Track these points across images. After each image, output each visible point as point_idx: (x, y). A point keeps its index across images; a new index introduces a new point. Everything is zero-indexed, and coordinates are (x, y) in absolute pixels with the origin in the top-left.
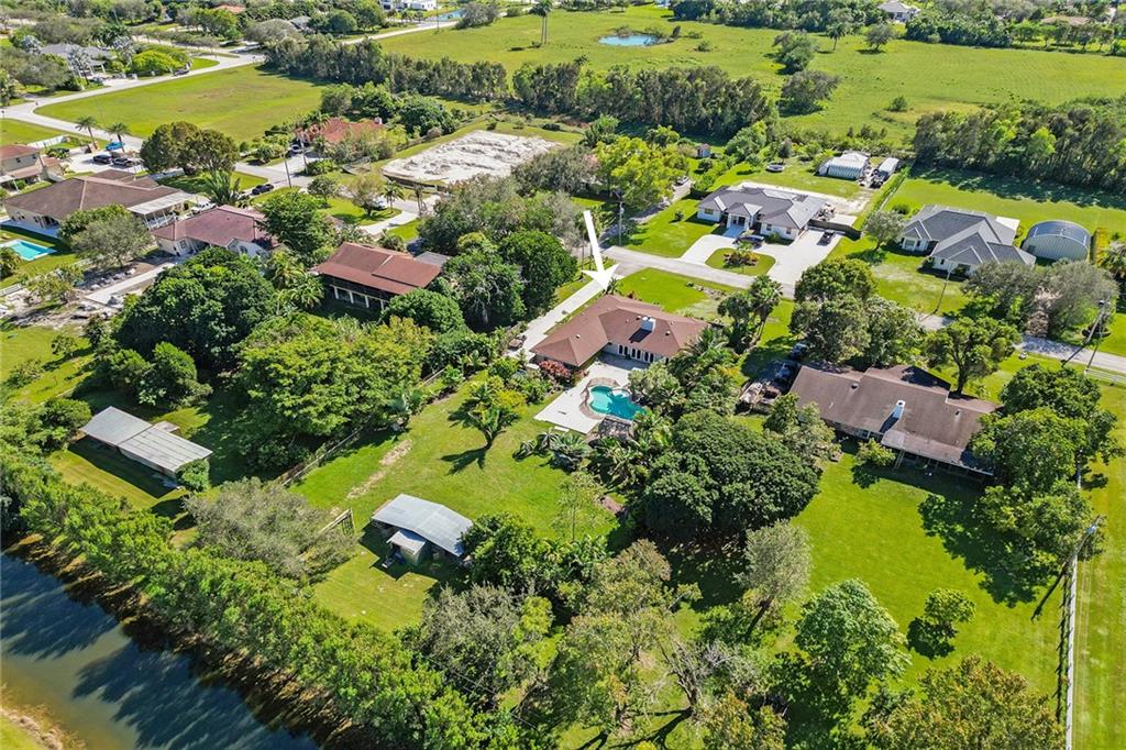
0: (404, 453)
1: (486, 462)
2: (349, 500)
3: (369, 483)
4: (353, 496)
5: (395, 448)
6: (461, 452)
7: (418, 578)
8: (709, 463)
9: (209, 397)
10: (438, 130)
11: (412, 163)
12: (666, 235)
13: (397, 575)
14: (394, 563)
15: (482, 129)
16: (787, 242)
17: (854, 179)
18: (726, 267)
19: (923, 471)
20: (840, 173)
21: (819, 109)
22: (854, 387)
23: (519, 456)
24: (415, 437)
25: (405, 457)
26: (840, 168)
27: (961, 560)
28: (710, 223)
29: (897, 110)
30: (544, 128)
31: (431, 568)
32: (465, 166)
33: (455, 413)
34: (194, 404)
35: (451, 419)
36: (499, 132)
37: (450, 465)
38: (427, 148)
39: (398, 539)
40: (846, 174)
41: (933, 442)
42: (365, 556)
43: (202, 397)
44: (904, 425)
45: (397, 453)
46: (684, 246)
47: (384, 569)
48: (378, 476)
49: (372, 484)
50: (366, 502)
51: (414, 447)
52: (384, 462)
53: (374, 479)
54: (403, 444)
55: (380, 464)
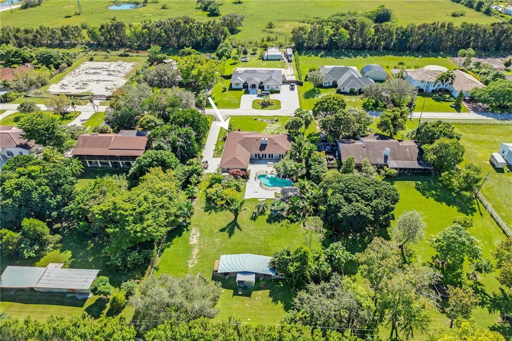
0: (198, 235)
1: (241, 226)
2: (192, 268)
3: (194, 256)
4: (192, 266)
5: (191, 234)
6: (226, 226)
7: (260, 292)
8: (359, 195)
9: (61, 241)
10: (64, 65)
11: (63, 85)
12: (226, 98)
13: (249, 295)
14: (244, 290)
15: (85, 61)
16: (278, 92)
17: (280, 60)
18: (263, 108)
19: (406, 174)
20: (273, 58)
21: (240, 31)
22: (364, 147)
23: (254, 218)
24: (196, 225)
25: (200, 237)
26: (272, 56)
27: (444, 204)
28: (240, 90)
29: (270, 28)
30: (120, 56)
31: (261, 286)
32: (95, 82)
33: (206, 207)
34: (54, 248)
35: (206, 211)
36: (97, 61)
37: (226, 234)
38: (65, 75)
39: (240, 278)
40: (275, 58)
41: (405, 161)
42: (225, 292)
43: (57, 242)
44: (391, 157)
45: (195, 237)
46: (238, 102)
47: (240, 295)
48: (196, 251)
49: (196, 256)
50: (201, 266)
51: (200, 230)
52: (192, 243)
53: (195, 253)
54: (193, 231)
55: (191, 244)
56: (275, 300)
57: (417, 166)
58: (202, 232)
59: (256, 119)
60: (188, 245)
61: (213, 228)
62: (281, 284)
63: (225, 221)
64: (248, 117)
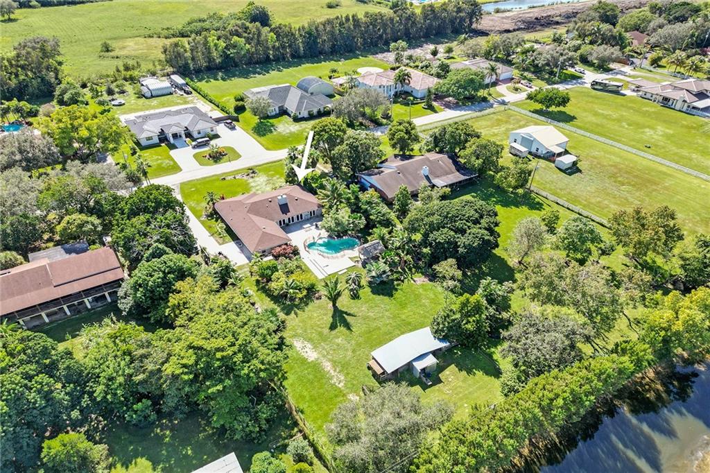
2: (344, 387)
3: (332, 371)
4: (342, 384)
5: (298, 349)
6: (331, 320)
7: (447, 371)
13: (440, 381)
16: (217, 136)
17: (171, 94)
18: (216, 162)
20: (160, 93)
22: (399, 173)
24: (294, 336)
25: (315, 348)
26: (156, 89)
28: (158, 145)
31: (440, 364)
33: (283, 310)
35: (288, 314)
37: (341, 329)
40: (163, 92)
41: (448, 176)
44: (432, 176)
45: (306, 350)
46: (172, 163)
47: (431, 386)
48: (327, 366)
49: (335, 371)
50: (353, 379)
51: (305, 339)
52: (312, 359)
53: (329, 368)
54: (298, 344)
55: (312, 361)
56: (469, 372)
57: (462, 178)
58: (310, 340)
59: (224, 179)
60: (309, 363)
61: (319, 329)
62: (457, 353)
63: (325, 314)
64: (208, 179)
